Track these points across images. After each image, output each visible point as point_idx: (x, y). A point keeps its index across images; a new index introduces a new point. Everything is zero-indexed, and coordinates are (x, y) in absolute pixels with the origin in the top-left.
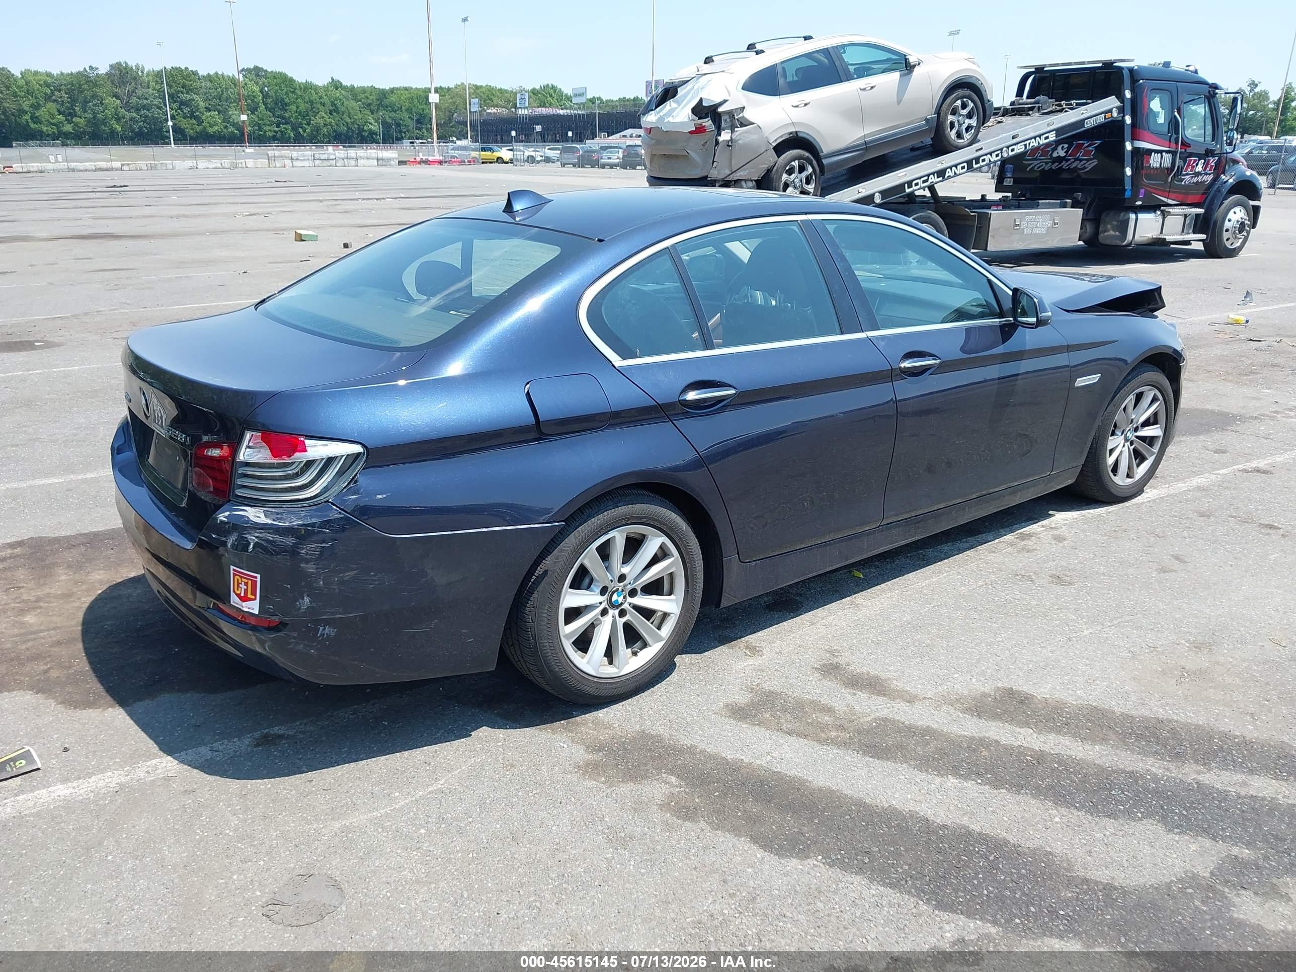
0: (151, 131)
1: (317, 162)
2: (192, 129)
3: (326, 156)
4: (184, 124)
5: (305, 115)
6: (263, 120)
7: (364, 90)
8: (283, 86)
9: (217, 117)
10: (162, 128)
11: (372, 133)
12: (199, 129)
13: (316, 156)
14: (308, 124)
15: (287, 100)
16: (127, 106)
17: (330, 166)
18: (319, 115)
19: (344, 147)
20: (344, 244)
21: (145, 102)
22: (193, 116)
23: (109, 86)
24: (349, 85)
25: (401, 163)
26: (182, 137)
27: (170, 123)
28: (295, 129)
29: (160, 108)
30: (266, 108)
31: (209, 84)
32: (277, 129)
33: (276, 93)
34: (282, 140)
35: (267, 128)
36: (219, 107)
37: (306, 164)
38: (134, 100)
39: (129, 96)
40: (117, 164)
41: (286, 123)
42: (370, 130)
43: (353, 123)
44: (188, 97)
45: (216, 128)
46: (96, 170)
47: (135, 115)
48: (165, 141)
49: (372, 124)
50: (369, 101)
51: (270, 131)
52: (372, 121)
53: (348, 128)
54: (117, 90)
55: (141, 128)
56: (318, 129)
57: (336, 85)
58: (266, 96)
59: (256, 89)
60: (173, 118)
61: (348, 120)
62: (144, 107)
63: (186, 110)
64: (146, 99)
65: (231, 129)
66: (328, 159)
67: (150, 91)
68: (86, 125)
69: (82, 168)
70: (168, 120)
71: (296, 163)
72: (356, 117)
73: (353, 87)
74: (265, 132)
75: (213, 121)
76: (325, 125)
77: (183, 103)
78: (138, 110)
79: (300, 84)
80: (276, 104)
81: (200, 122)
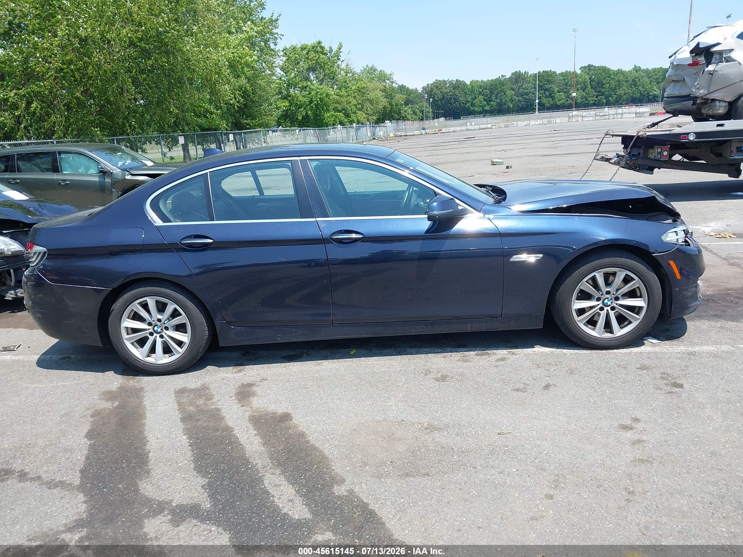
0: (527, 106)
1: (597, 117)
2: (549, 103)
3: (603, 114)
4: (545, 101)
5: (614, 90)
6: (588, 94)
7: (654, 70)
8: (603, 73)
9: (563, 95)
10: (533, 104)
11: (655, 96)
12: (552, 103)
13: (597, 114)
14: (615, 94)
15: (605, 82)
16: (517, 95)
17: (606, 119)
18: (622, 89)
19: (636, 106)
20: (507, 166)
21: (526, 91)
22: (550, 96)
23: (509, 85)
24: (645, 69)
25: (651, 114)
26: (543, 108)
27: (537, 101)
28: (607, 98)
29: (533, 94)
30: (591, 88)
31: (561, 78)
32: (596, 99)
33: (598, 79)
34: (598, 105)
35: (590, 99)
36: (565, 90)
37: (591, 119)
38: (521, 90)
39: (519, 89)
40: (490, 126)
41: (602, 95)
42: (654, 94)
43: (644, 91)
44: (550, 86)
45: (562, 101)
46: (479, 129)
47: (520, 98)
48: (533, 110)
49: (655, 91)
50: (657, 77)
51: (591, 100)
52: (656, 89)
53: (641, 94)
54: (514, 87)
55: (522, 105)
56: (620, 97)
57: (637, 69)
58: (592, 80)
59: (587, 77)
60: (539, 98)
61: (642, 89)
62: (526, 94)
63: (547, 93)
64: (527, 89)
65: (570, 101)
66: (604, 115)
67: (530, 85)
68: (496, 106)
69: (473, 129)
70: (536, 100)
71: (584, 119)
72: (647, 87)
73: (647, 69)
74: (589, 101)
75: (561, 98)
76: (625, 94)
77: (546, 90)
78: (522, 95)
79: (614, 71)
80: (598, 84)
81: (553, 98)
